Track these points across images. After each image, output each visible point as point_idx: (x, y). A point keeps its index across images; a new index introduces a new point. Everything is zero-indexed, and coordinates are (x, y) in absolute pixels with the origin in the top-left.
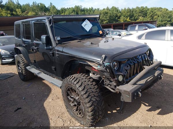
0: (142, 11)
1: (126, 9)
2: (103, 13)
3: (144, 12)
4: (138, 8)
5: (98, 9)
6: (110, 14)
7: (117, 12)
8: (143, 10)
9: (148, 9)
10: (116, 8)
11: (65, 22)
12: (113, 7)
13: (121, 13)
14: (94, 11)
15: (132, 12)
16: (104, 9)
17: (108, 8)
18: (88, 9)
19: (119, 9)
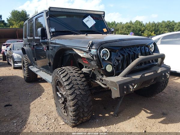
0: (169, 26)
1: (151, 22)
2: (126, 27)
3: (170, 26)
4: (164, 22)
5: (121, 23)
6: (133, 27)
7: (141, 26)
8: (170, 24)
9: (176, 24)
10: (140, 22)
11: (65, 17)
12: (137, 21)
13: (145, 27)
14: (117, 25)
15: (158, 26)
16: (127, 23)
17: (131, 22)
18: (111, 23)
19: (143, 23)
